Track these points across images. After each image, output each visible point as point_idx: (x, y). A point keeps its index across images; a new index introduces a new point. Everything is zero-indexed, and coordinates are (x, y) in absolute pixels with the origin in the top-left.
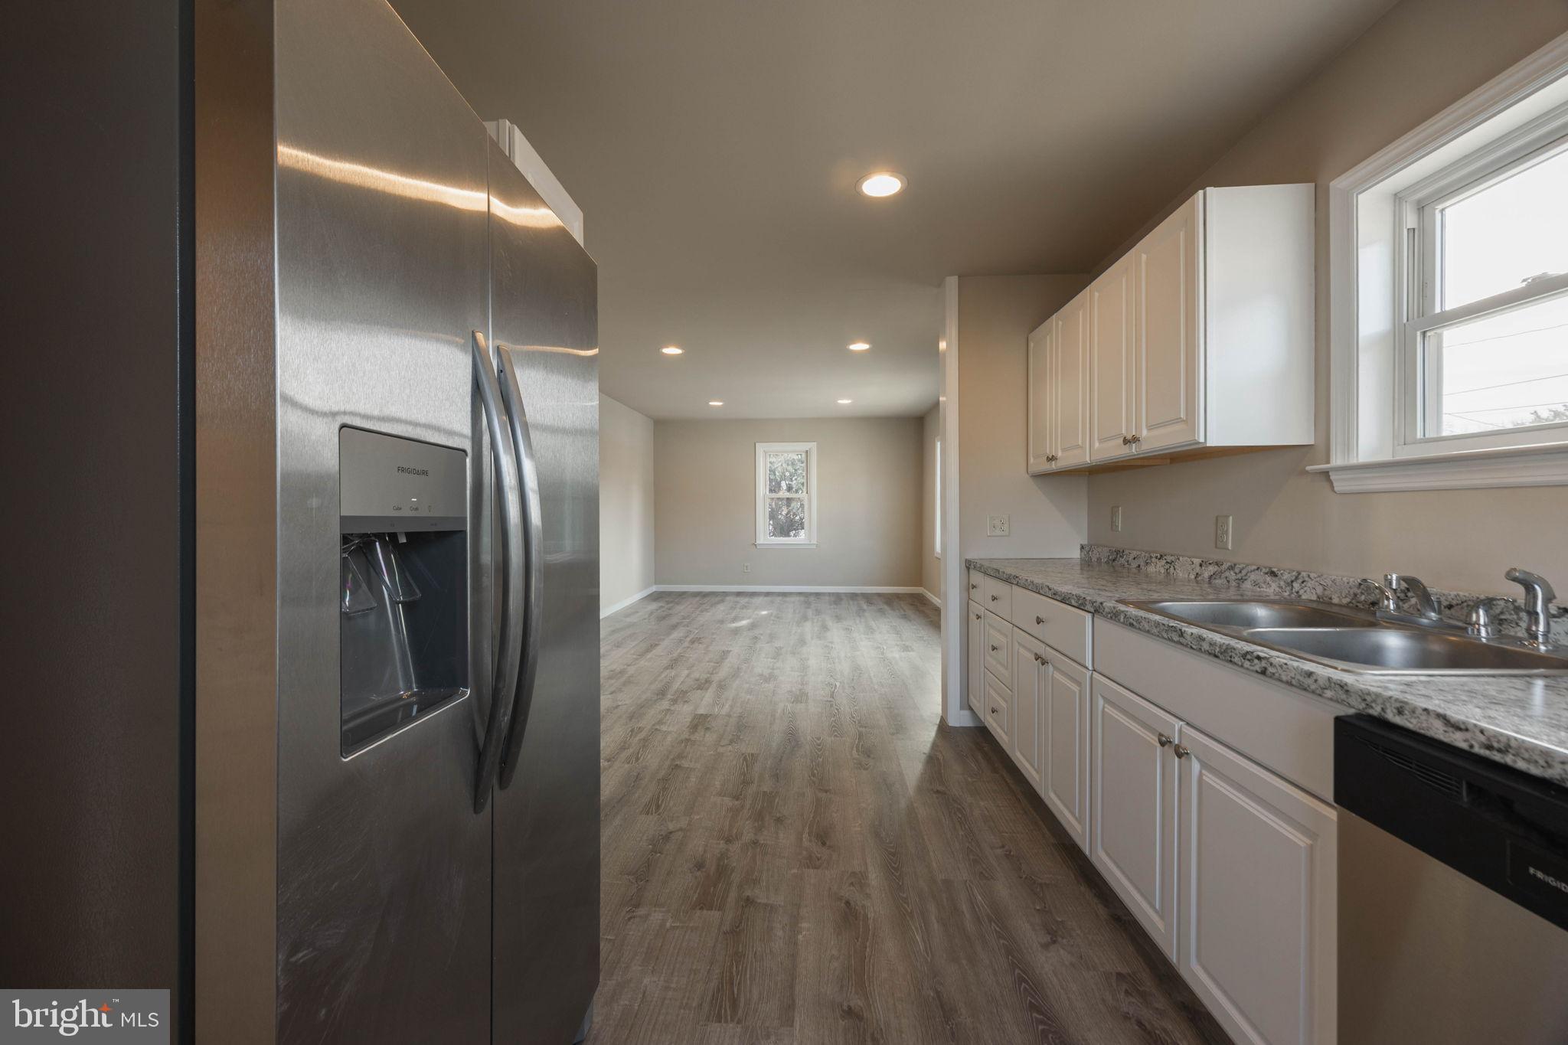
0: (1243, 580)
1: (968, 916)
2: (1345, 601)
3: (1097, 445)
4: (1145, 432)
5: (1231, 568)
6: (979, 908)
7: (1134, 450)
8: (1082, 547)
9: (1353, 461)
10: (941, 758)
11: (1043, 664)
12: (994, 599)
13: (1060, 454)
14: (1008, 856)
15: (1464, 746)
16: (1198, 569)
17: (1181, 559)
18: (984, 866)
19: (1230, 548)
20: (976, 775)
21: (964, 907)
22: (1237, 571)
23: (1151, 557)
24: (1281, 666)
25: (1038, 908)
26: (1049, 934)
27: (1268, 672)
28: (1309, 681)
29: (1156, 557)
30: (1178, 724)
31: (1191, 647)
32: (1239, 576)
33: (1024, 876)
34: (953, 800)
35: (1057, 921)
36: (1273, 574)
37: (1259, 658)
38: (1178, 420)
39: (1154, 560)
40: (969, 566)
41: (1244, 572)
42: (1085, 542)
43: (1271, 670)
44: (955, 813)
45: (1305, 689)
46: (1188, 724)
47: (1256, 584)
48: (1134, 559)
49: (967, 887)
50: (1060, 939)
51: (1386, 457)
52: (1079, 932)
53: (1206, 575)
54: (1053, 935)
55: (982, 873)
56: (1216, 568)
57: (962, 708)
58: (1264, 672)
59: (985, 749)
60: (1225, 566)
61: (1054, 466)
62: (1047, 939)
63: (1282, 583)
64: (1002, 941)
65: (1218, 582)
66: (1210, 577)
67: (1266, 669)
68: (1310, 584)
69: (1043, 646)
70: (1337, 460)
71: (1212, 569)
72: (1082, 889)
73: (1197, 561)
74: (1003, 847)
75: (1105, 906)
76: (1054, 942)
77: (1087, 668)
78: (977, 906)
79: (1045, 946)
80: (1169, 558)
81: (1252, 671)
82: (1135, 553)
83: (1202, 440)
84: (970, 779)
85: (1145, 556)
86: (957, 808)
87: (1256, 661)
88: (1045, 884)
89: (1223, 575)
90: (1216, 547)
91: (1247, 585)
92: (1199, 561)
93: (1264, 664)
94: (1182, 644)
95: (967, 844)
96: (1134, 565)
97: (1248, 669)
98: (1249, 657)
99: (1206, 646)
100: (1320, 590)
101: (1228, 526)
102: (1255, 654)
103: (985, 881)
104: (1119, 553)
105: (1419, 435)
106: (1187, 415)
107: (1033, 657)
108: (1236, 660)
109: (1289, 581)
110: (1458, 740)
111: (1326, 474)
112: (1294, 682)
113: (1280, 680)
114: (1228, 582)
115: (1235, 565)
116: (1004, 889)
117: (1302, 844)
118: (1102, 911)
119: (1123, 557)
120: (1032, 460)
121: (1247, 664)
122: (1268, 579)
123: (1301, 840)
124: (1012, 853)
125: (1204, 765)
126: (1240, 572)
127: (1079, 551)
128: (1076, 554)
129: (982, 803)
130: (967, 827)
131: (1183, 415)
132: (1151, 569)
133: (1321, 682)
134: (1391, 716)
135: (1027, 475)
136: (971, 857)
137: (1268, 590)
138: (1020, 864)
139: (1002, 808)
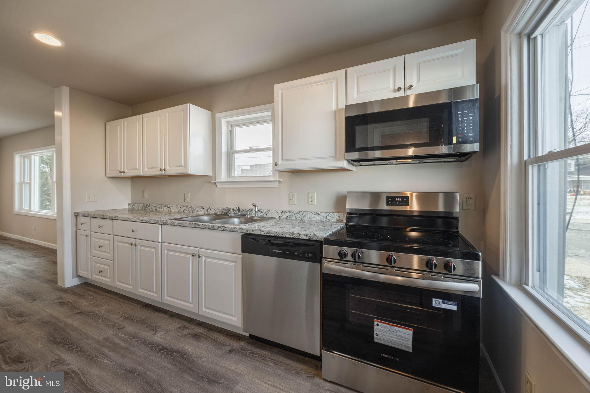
0: (194, 210)
1: (121, 343)
2: (220, 213)
3: (146, 169)
4: (168, 168)
5: (190, 207)
6: (125, 338)
7: (164, 173)
8: (129, 204)
9: (221, 181)
10: (71, 301)
11: (135, 246)
12: (100, 227)
13: (126, 171)
14: (125, 318)
15: (263, 234)
16: (179, 209)
17: (173, 206)
18: (118, 326)
19: (189, 202)
20: (94, 300)
21: (118, 341)
22: (192, 208)
23: (162, 206)
24: (228, 228)
25: (146, 326)
26: (153, 330)
27: (225, 230)
28: (235, 229)
29: (164, 206)
30: (197, 249)
31: (202, 228)
32: (193, 210)
33: (136, 321)
34: (88, 312)
35: (154, 326)
36: (203, 208)
37: (222, 227)
38: (182, 166)
39: (163, 207)
40: (76, 215)
41: (194, 208)
42: (130, 202)
43: (225, 229)
44: (93, 316)
45: (234, 231)
46: (200, 248)
47: (198, 211)
48: (155, 207)
49: (116, 336)
50: (157, 330)
51: (226, 180)
52: (162, 325)
53: (182, 210)
54: (155, 330)
55: (118, 328)
56: (185, 208)
57: (73, 278)
58: (224, 230)
59: (92, 290)
60: (188, 207)
61: (122, 175)
62: (154, 332)
63: (205, 210)
64: (139, 342)
65: (186, 212)
66: (184, 211)
67: (224, 229)
68: (212, 210)
69: (135, 240)
70: (218, 180)
71: (184, 208)
72: (157, 314)
73: (179, 206)
74: (122, 317)
75: (166, 314)
76: (157, 332)
77: (160, 242)
78: (123, 338)
79: (155, 334)
80: (169, 206)
81: (221, 230)
82: (155, 205)
83: (189, 173)
84: (91, 302)
85: (159, 206)
86: (92, 314)
87: (222, 228)
88: (144, 319)
89: (188, 210)
90: (185, 202)
91: (195, 212)
92: (180, 206)
93: (224, 228)
94: (199, 228)
95: (106, 323)
96: (154, 209)
97: (219, 230)
98: (220, 227)
99: (207, 227)
100: (215, 211)
101: (188, 196)
102: (221, 226)
103: (121, 330)
104: (148, 205)
105: (232, 176)
106: (184, 165)
107: (130, 246)
108: (216, 228)
109: (207, 209)
110: (262, 233)
111: (215, 183)
112: (231, 230)
113: (228, 231)
114: (189, 211)
115: (191, 206)
116: (130, 328)
117: (233, 265)
118: (166, 316)
119: (149, 207)
120: (108, 171)
121: (219, 229)
122: (201, 209)
123: (233, 264)
124: (127, 317)
125: (206, 257)
126: (193, 208)
127: (128, 206)
128: (126, 207)
129: (103, 308)
130: (101, 318)
131: (183, 165)
132: (162, 210)
133: (237, 229)
134: (252, 232)
135: (105, 177)
136: (111, 326)
137: (201, 212)
138: (132, 318)
139: (113, 306)
